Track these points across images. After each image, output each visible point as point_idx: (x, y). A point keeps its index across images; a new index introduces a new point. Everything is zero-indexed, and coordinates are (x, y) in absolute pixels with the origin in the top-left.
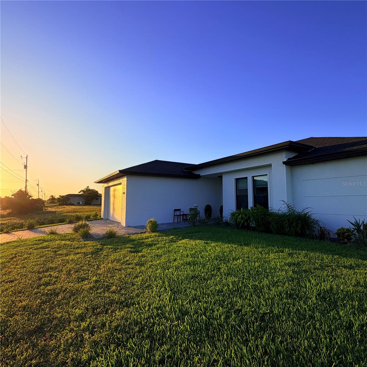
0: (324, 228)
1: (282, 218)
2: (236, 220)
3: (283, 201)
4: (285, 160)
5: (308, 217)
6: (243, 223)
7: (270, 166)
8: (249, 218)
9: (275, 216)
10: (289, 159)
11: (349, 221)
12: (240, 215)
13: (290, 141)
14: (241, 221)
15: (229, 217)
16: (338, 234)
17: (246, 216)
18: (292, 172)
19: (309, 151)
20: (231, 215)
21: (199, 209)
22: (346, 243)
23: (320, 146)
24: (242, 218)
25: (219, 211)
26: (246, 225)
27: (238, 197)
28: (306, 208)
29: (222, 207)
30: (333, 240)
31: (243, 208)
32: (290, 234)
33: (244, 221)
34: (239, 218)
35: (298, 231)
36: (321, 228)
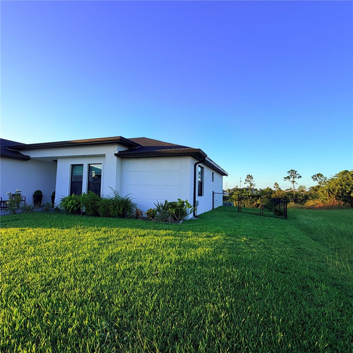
0: (139, 209)
1: (109, 203)
2: (66, 205)
3: (111, 188)
4: (117, 152)
5: (130, 202)
6: (73, 209)
7: (104, 156)
8: (79, 203)
9: (103, 201)
10: (119, 152)
11: (155, 204)
12: (71, 201)
13: (121, 137)
14: (71, 207)
15: (59, 202)
16: (147, 214)
17: (76, 201)
18: (122, 163)
19: (137, 148)
20: (62, 200)
21: (23, 194)
22: (151, 220)
23: (146, 145)
24: (72, 204)
25: (51, 197)
26: (75, 210)
27: (72, 183)
28: (129, 194)
29: (54, 193)
30: (144, 219)
31: (74, 194)
32: (114, 216)
33: (74, 206)
34: (70, 204)
35: (120, 213)
36: (137, 209)
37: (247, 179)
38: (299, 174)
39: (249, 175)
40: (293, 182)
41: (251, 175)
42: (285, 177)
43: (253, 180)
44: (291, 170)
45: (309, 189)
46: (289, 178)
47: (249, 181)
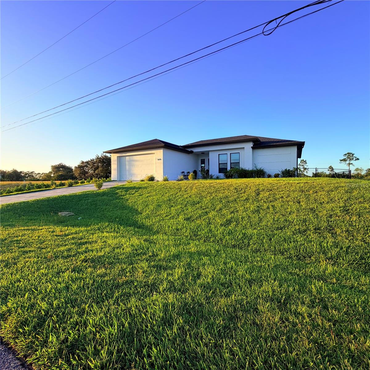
4: (252, 146)
16: (275, 176)
27: (219, 164)
37: (300, 164)
38: (356, 157)
39: (303, 160)
40: (349, 164)
41: (304, 160)
42: (341, 159)
43: (307, 165)
44: (348, 153)
45: (367, 171)
46: (344, 160)
47: (303, 165)
